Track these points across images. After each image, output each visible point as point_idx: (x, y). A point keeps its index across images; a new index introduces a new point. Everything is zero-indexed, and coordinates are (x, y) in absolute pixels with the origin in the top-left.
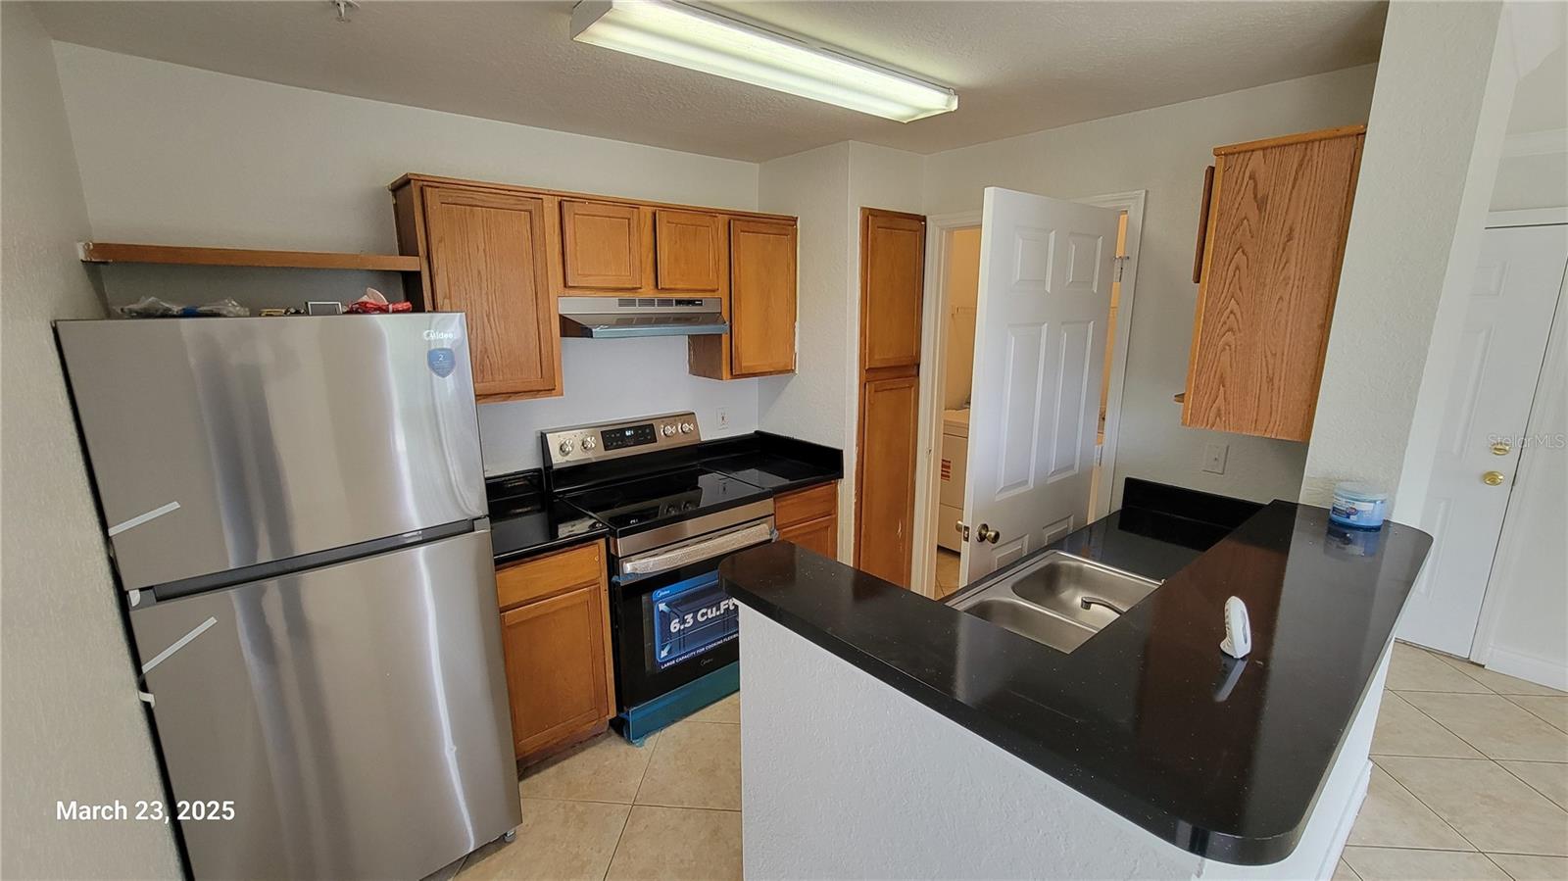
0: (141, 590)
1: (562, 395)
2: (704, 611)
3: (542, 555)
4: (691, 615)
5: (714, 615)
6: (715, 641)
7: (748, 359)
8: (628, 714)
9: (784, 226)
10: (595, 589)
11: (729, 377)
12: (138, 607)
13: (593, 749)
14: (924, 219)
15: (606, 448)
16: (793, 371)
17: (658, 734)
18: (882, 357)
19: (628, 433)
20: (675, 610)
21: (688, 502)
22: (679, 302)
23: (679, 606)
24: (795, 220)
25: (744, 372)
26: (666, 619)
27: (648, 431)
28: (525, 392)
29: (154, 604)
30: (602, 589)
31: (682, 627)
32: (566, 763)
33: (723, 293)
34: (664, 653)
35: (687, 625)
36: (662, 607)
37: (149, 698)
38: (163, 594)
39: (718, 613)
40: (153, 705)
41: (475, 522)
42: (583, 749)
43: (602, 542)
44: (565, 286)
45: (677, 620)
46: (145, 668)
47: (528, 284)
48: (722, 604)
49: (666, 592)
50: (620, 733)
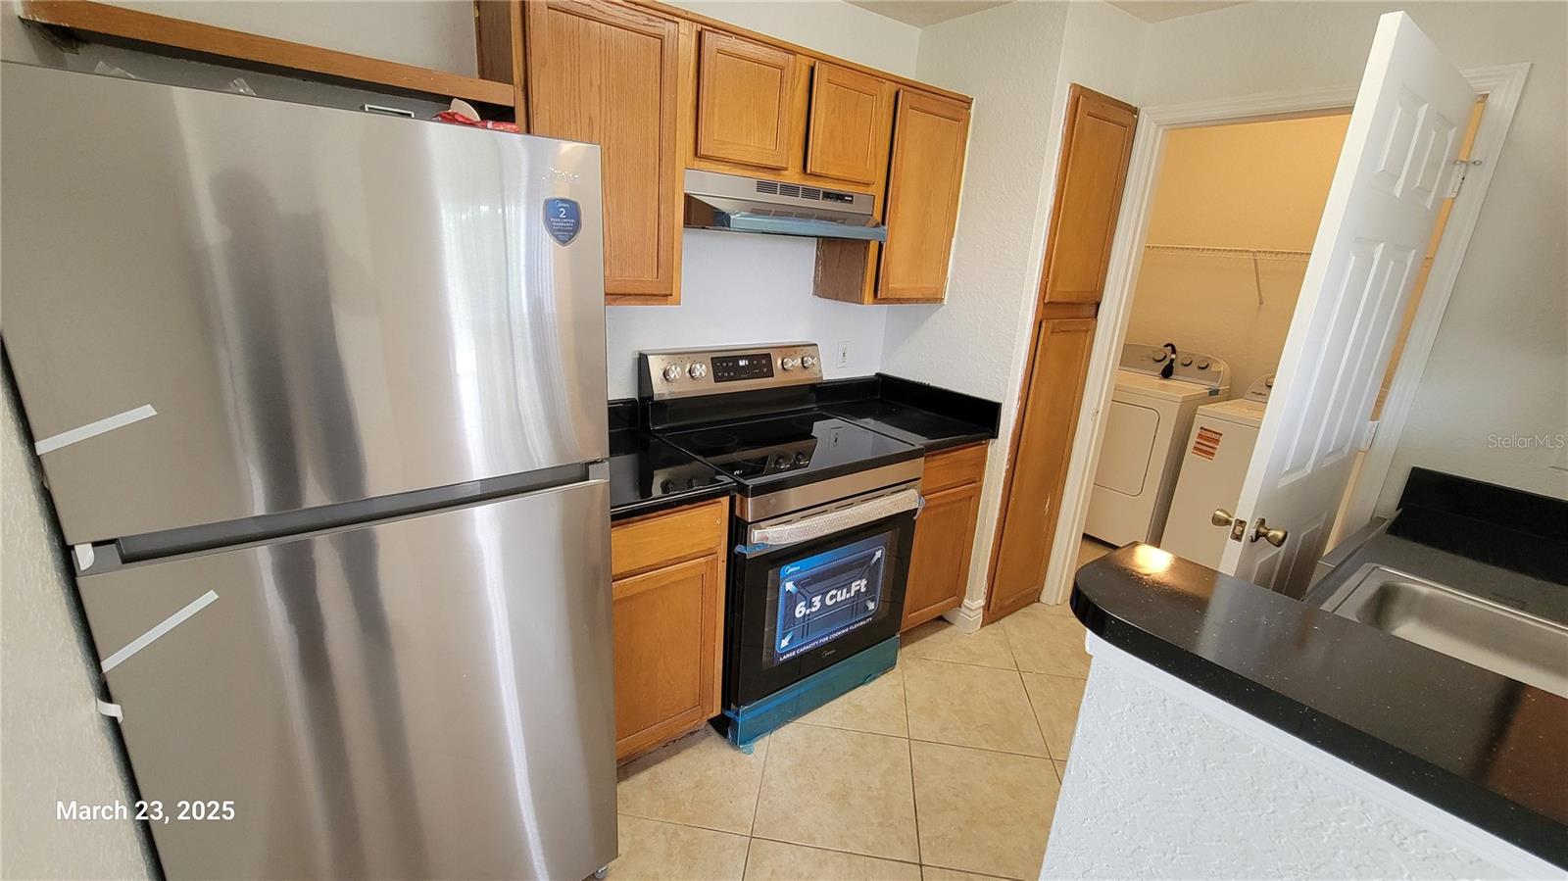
0: (95, 544)
1: (679, 304)
2: (833, 592)
3: (654, 514)
4: (820, 597)
5: (843, 598)
6: (841, 629)
7: (897, 277)
8: (737, 714)
9: (955, 108)
10: (714, 560)
11: (871, 300)
12: (90, 571)
13: (690, 751)
14: (1135, 111)
15: (717, 379)
16: (941, 300)
17: (767, 738)
18: (1066, 289)
19: (742, 363)
20: (803, 591)
21: (800, 453)
22: (828, 195)
23: (806, 585)
24: (968, 102)
25: (890, 296)
26: (792, 600)
27: (764, 362)
28: (637, 295)
29: (117, 569)
30: (720, 560)
31: (808, 612)
32: (659, 768)
33: (878, 190)
34: (785, 643)
35: (813, 610)
36: (790, 586)
37: (114, 710)
38: (132, 554)
39: (848, 596)
40: (120, 721)
41: (590, 467)
42: (678, 752)
43: (725, 500)
44: (696, 154)
45: (803, 603)
46: (107, 665)
47: (651, 145)
48: (854, 584)
49: (795, 569)
50: (724, 735)
